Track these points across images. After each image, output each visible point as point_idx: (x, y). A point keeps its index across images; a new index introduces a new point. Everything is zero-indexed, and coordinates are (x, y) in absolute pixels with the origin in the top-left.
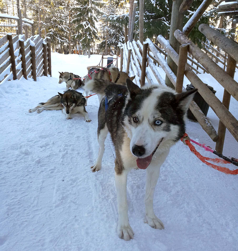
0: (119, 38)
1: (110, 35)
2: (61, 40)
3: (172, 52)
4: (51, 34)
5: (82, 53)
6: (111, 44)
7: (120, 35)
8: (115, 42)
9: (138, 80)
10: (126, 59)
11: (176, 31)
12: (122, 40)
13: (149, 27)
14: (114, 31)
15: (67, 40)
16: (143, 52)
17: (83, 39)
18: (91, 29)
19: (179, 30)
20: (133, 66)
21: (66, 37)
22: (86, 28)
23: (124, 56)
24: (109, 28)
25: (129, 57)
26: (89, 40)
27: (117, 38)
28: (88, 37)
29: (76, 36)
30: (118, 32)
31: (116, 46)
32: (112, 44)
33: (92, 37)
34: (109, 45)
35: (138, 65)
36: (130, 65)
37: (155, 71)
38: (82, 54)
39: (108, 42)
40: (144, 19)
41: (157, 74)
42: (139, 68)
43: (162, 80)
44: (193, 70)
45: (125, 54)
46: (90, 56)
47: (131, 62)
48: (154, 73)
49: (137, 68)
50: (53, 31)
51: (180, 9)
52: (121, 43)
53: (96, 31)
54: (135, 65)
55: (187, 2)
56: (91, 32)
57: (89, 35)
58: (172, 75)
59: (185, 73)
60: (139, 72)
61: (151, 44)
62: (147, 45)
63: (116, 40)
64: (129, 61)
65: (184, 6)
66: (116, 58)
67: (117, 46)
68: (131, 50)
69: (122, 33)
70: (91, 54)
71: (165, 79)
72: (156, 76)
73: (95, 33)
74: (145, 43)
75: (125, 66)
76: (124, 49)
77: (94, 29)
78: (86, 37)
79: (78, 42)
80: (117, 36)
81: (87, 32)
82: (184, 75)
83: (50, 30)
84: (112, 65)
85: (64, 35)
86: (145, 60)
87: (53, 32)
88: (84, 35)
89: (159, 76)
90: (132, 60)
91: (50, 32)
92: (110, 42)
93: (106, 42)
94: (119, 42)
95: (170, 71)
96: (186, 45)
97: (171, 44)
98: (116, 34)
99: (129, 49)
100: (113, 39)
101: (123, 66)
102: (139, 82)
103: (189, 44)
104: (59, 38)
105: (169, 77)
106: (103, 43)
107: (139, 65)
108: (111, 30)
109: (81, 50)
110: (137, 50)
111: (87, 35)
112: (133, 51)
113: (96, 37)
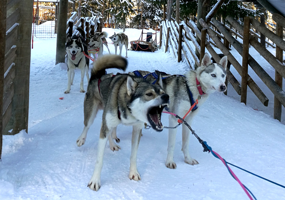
0: (156, 12)
1: (146, 8)
2: (94, 13)
3: (198, 32)
4: (84, 7)
5: (114, 26)
6: (146, 17)
7: (156, 9)
8: (151, 15)
9: (176, 52)
10: (166, 35)
11: (200, 19)
12: (159, 13)
13: (185, 8)
14: (150, 4)
15: (100, 13)
16: (179, 31)
17: (119, 13)
18: (128, 3)
19: (202, 19)
20: (172, 41)
21: (99, 10)
22: (122, 2)
23: (163, 32)
24: (145, 2)
25: (168, 33)
26: (125, 14)
27: (153, 11)
28: (124, 11)
29: (112, 10)
30: (154, 6)
31: (152, 20)
32: (148, 17)
33: (128, 11)
34: (144, 19)
35: (175, 40)
36: (169, 40)
37: (189, 45)
38: (114, 28)
39: (143, 15)
40: (180, 2)
41: (190, 47)
42: (177, 43)
43: (193, 51)
44: (210, 44)
45: (164, 30)
46: (125, 30)
47: (170, 38)
48: (188, 46)
49: (175, 43)
50: (86, 4)
51: (203, 5)
52: (157, 16)
53: (132, 5)
54: (173, 40)
55: (207, 1)
56: (127, 7)
57: (125, 9)
58: (199, 47)
59: (206, 46)
60: (176, 46)
61: (185, 25)
62: (182, 25)
63: (152, 14)
64: (168, 37)
65: (205, 4)
66: (155, 33)
67: (154, 19)
68: (170, 28)
69: (158, 7)
70: (126, 28)
71: (195, 51)
72: (189, 49)
73: (131, 7)
74: (180, 24)
75: (164, 41)
76: (163, 26)
77: (130, 4)
78: (122, 11)
79: (111, 15)
80: (153, 9)
81: (123, 6)
82: (205, 47)
83: (84, 3)
84: (151, 39)
85: (98, 8)
86: (181, 36)
87: (87, 6)
88: (120, 9)
89: (191, 49)
90: (170, 36)
91: (84, 5)
92: (146, 15)
93: (142, 16)
94: (155, 15)
95: (198, 45)
96: (205, 29)
97: (198, 27)
98: (152, 7)
99: (168, 27)
100: (149, 12)
101: (162, 40)
102: (177, 54)
103: (207, 28)
104: (91, 12)
105: (197, 49)
106: (137, 16)
107: (177, 41)
108: (147, 4)
109: (113, 23)
110: (175, 28)
111: (123, 10)
112: (171, 28)
113: (132, 11)
